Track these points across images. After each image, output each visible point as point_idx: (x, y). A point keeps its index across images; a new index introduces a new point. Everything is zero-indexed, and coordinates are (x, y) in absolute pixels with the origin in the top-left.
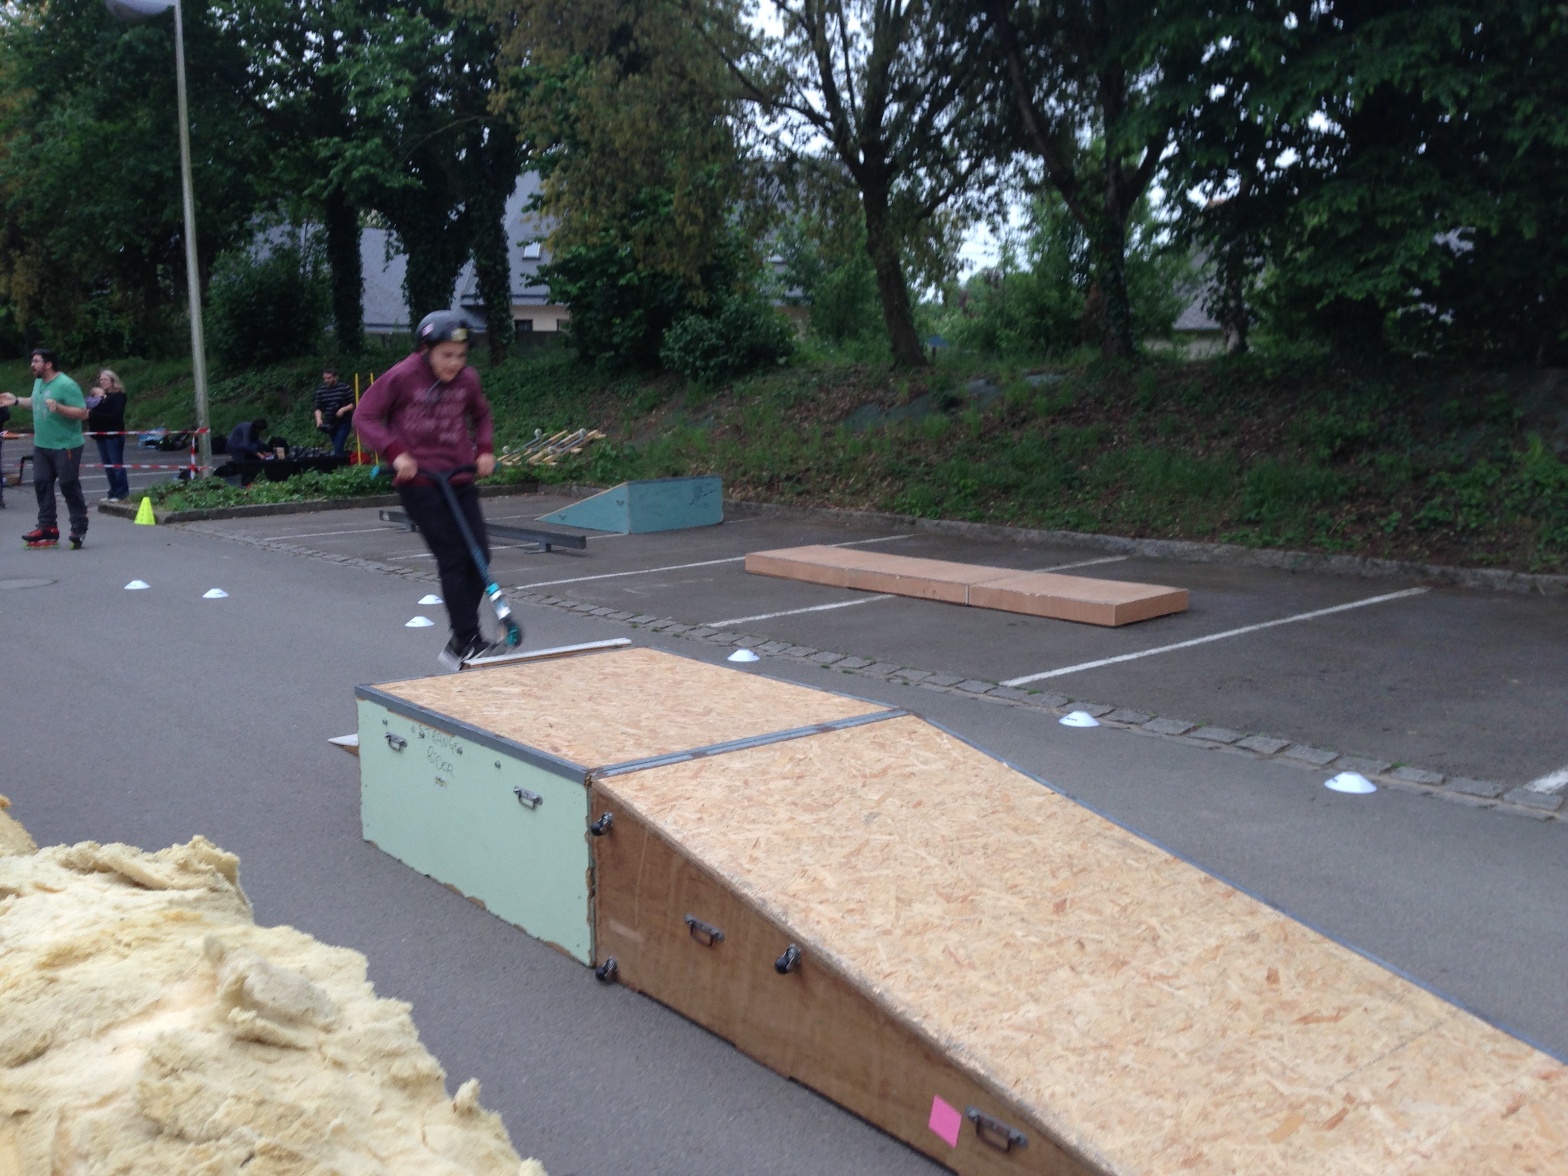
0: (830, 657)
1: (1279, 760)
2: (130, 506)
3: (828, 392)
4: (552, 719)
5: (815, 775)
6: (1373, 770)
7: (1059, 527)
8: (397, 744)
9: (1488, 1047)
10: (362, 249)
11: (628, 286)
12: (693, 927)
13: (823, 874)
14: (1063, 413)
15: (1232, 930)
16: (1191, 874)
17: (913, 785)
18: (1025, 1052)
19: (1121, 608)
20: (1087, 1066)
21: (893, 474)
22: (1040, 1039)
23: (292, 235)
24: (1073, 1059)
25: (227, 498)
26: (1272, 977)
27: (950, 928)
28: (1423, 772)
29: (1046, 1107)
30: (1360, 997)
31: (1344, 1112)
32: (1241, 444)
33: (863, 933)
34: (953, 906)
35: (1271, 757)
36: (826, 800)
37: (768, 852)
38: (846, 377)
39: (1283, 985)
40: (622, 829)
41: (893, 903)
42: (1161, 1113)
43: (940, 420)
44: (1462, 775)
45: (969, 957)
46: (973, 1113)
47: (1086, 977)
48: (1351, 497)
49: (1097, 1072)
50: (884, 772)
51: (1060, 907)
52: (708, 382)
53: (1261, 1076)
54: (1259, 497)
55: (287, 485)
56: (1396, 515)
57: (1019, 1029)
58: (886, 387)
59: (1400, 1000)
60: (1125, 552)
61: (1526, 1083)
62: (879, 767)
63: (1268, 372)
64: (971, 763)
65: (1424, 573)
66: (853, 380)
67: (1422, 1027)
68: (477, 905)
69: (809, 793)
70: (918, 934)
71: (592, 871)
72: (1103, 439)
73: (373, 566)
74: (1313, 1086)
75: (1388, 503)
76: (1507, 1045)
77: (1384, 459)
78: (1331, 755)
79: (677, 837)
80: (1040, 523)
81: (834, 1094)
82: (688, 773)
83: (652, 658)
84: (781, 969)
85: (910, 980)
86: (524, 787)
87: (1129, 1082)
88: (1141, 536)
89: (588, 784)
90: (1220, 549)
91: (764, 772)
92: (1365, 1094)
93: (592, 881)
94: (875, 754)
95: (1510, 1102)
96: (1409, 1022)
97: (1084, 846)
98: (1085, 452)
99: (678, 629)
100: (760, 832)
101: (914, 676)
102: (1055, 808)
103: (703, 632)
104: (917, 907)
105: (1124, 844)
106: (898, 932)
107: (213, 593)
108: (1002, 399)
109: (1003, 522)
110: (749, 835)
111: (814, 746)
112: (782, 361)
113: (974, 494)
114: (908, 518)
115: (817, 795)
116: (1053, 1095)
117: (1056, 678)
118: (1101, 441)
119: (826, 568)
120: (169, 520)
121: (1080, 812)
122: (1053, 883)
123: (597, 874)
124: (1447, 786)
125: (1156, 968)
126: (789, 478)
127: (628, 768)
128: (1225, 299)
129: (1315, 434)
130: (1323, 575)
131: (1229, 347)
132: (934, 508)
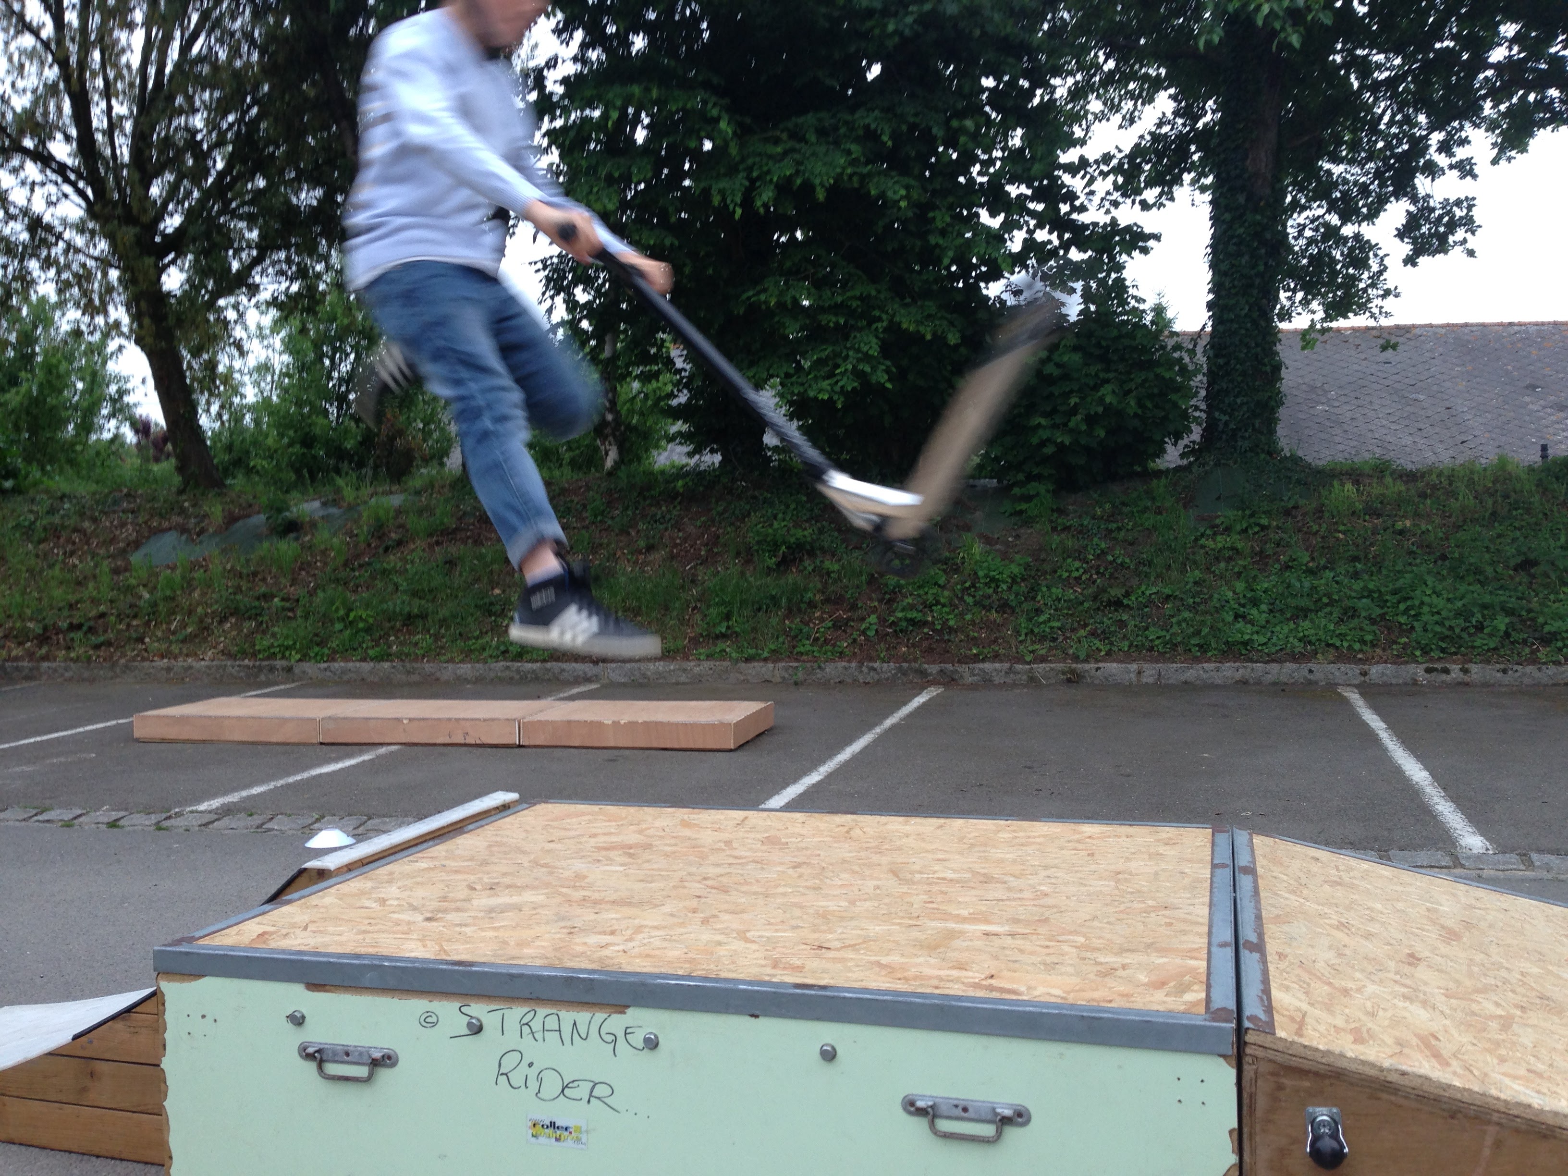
8: (355, 1066)
14: (446, 534)
19: (737, 726)
43: (287, 547)
58: (182, 511)
60: (588, 680)
65: (926, 672)
75: (856, 607)
86: (950, 1093)
89: (1239, 1049)
99: (143, 819)
108: (357, 522)
109: (417, 658)
113: (368, 630)
119: (282, 719)
129: (758, 543)
130: (825, 685)
131: (609, 463)
132: (316, 649)
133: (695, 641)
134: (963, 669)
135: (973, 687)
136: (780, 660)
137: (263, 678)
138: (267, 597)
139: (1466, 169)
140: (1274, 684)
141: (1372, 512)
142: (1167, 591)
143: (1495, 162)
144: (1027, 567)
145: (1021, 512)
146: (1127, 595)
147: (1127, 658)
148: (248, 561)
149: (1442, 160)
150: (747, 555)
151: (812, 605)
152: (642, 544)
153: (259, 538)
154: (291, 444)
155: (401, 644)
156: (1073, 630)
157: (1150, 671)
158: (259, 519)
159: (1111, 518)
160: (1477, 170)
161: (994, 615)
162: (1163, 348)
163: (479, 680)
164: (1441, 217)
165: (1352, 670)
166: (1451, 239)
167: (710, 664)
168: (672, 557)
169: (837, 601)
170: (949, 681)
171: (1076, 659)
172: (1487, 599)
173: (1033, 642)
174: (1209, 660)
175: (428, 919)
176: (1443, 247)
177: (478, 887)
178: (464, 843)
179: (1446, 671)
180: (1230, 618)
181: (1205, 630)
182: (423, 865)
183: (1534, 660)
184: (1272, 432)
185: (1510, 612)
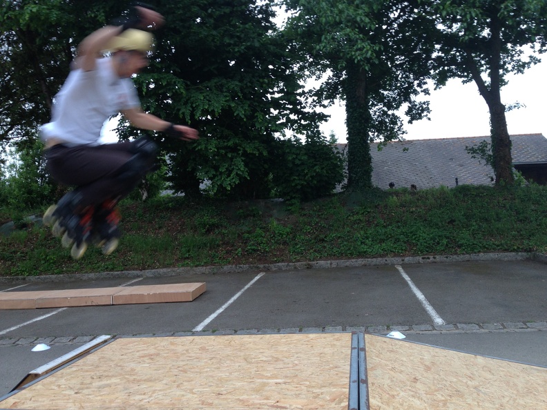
19: (193, 293)
28: (400, 327)
43: (23, 233)
54: (188, 249)
60: (138, 277)
65: (259, 268)
75: (234, 246)
88: (144, 269)
90: (179, 270)
109: (73, 272)
113: (54, 263)
114: (20, 277)
119: (22, 301)
124: (414, 329)
129: (199, 224)
130: (224, 274)
131: (144, 198)
132: (34, 271)
133: (177, 261)
134: (272, 266)
135: (275, 272)
136: (207, 266)
137: (14, 283)
138: (15, 252)
139: (426, 92)
140: (375, 265)
141: (402, 206)
142: (339, 235)
143: (435, 89)
144: (292, 229)
145: (289, 210)
146: (326, 237)
147: (327, 259)
148: (7, 239)
149: (419, 89)
150: (195, 229)
151: (218, 246)
152: (157, 226)
153: (12, 230)
154: (23, 194)
155: (67, 267)
156: (308, 250)
157: (335, 263)
158: (11, 223)
159: (319, 210)
160: (430, 92)
161: (281, 246)
162: (333, 153)
163: (97, 279)
164: (419, 108)
165: (399, 259)
166: (423, 115)
167: (183, 268)
168: (168, 231)
169: (227, 244)
170: (267, 270)
171: (310, 260)
172: (440, 234)
173: (295, 255)
174: (353, 258)
175: (76, 393)
176: (420, 118)
177: (95, 377)
178: (90, 358)
179: (429, 258)
180: (359, 244)
181: (352, 248)
182: (74, 369)
183: (456, 254)
184: (370, 180)
185: (447, 238)
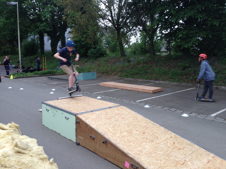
0: (112, 98)
1: (175, 112)
2: (9, 76)
3: (112, 60)
4: (71, 107)
5: (109, 114)
6: (188, 113)
7: (144, 79)
8: (48, 110)
9: (205, 153)
10: (44, 39)
11: (83, 45)
12: (91, 137)
13: (110, 129)
14: (145, 63)
15: (168, 136)
16: (163, 128)
17: (123, 116)
18: (139, 154)
19: (153, 91)
20: (147, 156)
21: (121, 71)
22: (141, 152)
23: (34, 37)
24: (145, 155)
25: (24, 75)
26: (174, 143)
27: (128, 136)
28: (195, 114)
29: (142, 162)
30: (187, 146)
31: (184, 162)
32: (170, 67)
33: (115, 137)
34: (128, 133)
35: (174, 112)
36: (110, 118)
37: (102, 126)
38: (114, 58)
39: (176, 144)
40: (80, 122)
41: (120, 133)
42: (158, 163)
43: (127, 64)
44: (201, 114)
45: (131, 140)
46: (131, 163)
47: (147, 143)
48: (185, 75)
49: (149, 157)
50: (119, 114)
51: (144, 133)
52: (94, 58)
53: (173, 157)
54: (172, 75)
55: (33, 73)
56: (192, 77)
57: (138, 151)
58: (120, 59)
59: (192, 146)
60: (154, 83)
61: (210, 158)
62: (118, 113)
63: (174, 57)
64: (131, 112)
65: (196, 85)
66: (115, 58)
67: (195, 150)
68: (59, 134)
69: (108, 117)
70: (124, 137)
71: (76, 128)
72: (151, 67)
73: (45, 85)
74: (180, 159)
75: (190, 76)
76: (208, 153)
77: (190, 69)
78: (182, 111)
79: (89, 123)
80: (142, 78)
81: (111, 161)
82: (90, 114)
83: (85, 98)
84: (103, 143)
85: (122, 144)
86: (66, 116)
87: (154, 158)
88: (156, 80)
89: (76, 116)
90: (167, 82)
91: (101, 114)
92: (187, 160)
93: (76, 130)
94: (117, 111)
95: (208, 161)
96: (193, 149)
97: (147, 124)
98: (148, 68)
99: (90, 94)
100: (101, 123)
101: (123, 100)
102: (143, 119)
103: (93, 94)
104: (123, 133)
105: (153, 124)
106: (120, 137)
107: (21, 89)
108: (136, 61)
109: (136, 78)
110: (99, 123)
111: (109, 110)
112: (105, 55)
113: (132, 74)
114: (123, 78)
115: (109, 117)
116: (142, 161)
117: (144, 100)
118: (150, 67)
119: (111, 85)
120: (15, 78)
121: (147, 119)
122: (143, 130)
123: (77, 129)
124: (199, 116)
125: (158, 142)
126: (106, 72)
127: (82, 113)
128: (167, 47)
129: (180, 66)
130: (181, 86)
132: (127, 76)
136: (177, 82)
148: (124, 65)
152: (167, 65)
155: (136, 76)
